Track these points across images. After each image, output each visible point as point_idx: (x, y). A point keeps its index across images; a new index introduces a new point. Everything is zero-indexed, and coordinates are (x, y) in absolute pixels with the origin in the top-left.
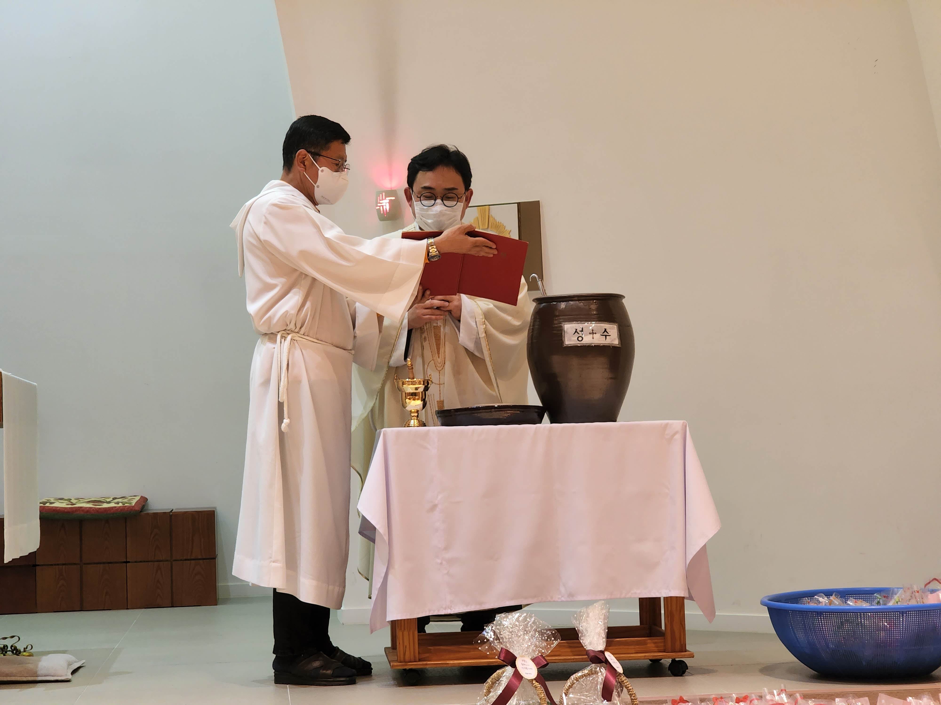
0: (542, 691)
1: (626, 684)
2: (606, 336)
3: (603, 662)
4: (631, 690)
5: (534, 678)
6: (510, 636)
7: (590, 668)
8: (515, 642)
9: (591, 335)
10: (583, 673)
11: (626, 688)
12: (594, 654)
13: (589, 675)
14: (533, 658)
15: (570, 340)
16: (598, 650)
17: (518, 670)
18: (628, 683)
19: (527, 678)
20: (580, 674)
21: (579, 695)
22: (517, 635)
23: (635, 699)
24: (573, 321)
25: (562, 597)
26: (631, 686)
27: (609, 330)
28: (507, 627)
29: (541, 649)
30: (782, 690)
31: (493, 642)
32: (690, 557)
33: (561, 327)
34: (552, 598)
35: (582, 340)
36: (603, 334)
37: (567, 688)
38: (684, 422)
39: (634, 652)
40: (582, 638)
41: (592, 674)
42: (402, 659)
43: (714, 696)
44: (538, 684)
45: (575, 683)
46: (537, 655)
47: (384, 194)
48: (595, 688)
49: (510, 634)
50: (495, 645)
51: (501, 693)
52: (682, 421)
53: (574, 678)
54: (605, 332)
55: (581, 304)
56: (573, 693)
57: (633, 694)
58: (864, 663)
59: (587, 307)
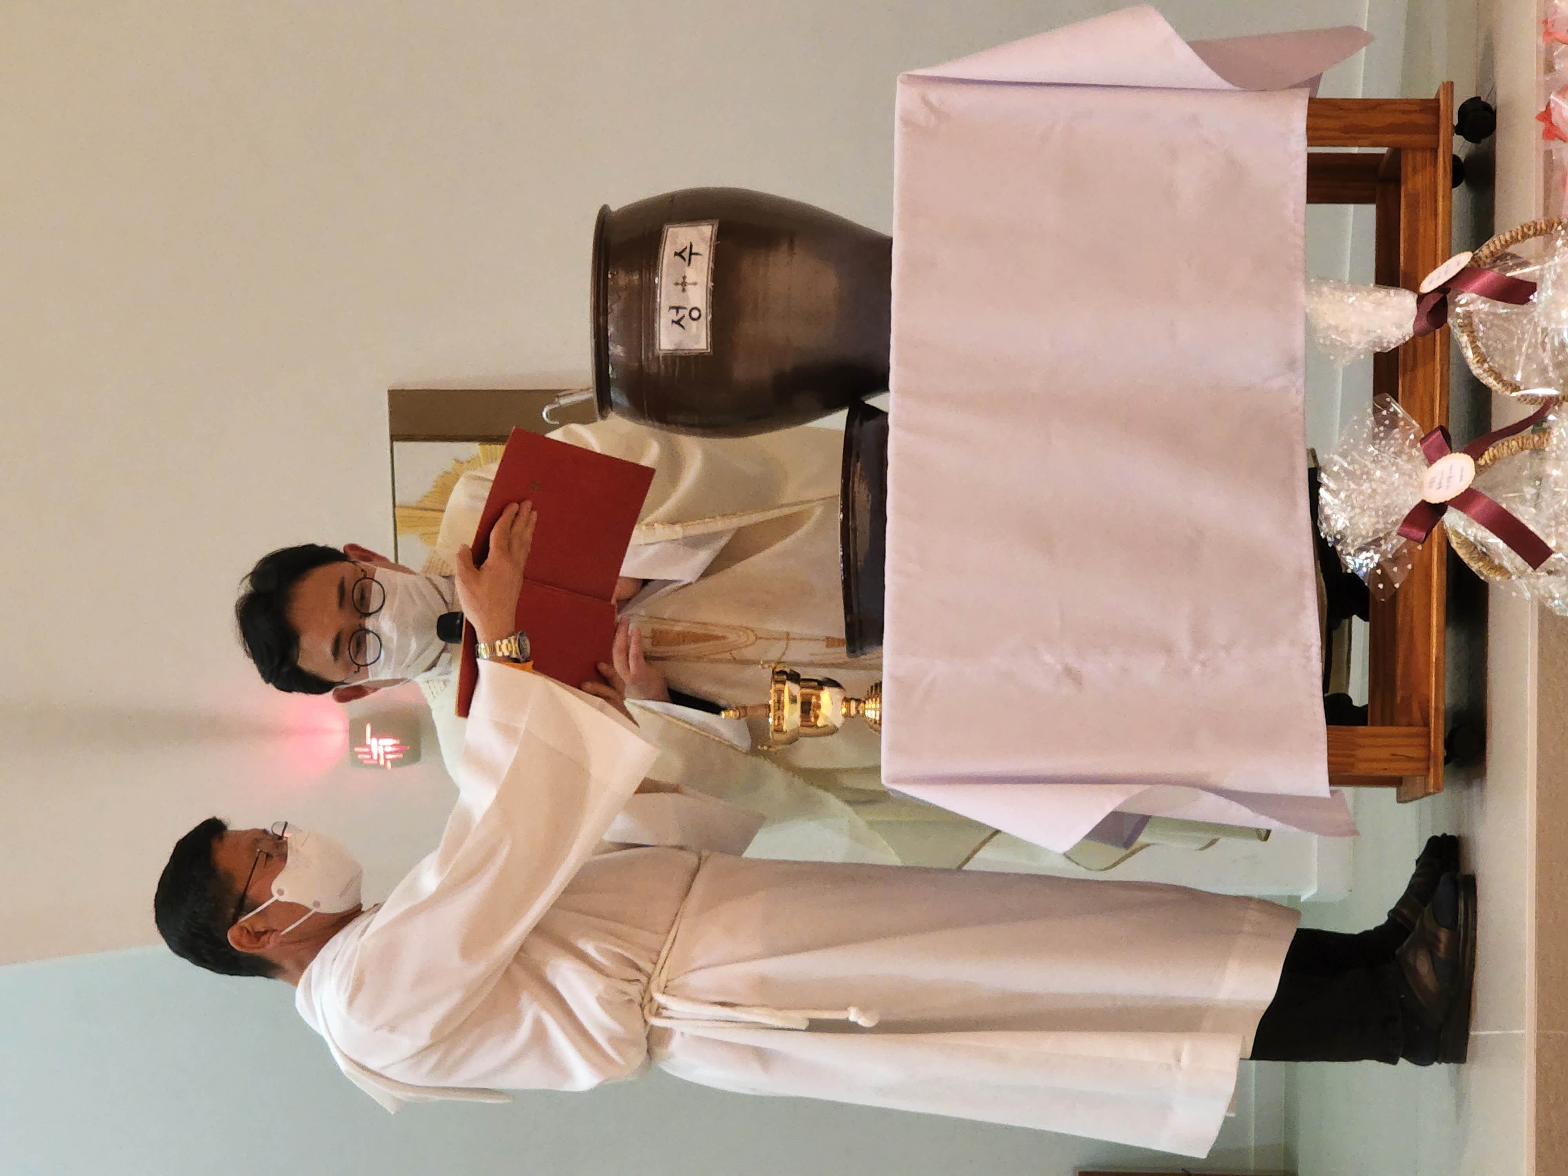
0: (1503, 444)
1: (1501, 246)
2: (691, 254)
3: (1445, 298)
4: (1515, 234)
5: (1472, 462)
6: (1373, 513)
7: (1457, 328)
8: (1387, 502)
9: (688, 288)
10: (1468, 345)
11: (1511, 244)
12: (1425, 318)
13: (1471, 332)
14: (1427, 461)
15: (697, 339)
17: (1452, 499)
18: (1503, 239)
19: (1473, 478)
20: (1469, 354)
21: (1517, 358)
22: (1371, 496)
23: (1535, 227)
24: (654, 328)
26: (1507, 235)
27: (678, 247)
28: (1351, 519)
31: (1383, 554)
32: (1216, 81)
33: (665, 357)
35: (698, 310)
36: (687, 259)
37: (1502, 384)
41: (1471, 324)
42: (1422, 765)
43: (1541, 40)
44: (1487, 452)
45: (1490, 367)
46: (1419, 452)
48: (1504, 319)
49: (1368, 512)
50: (1392, 548)
51: (1505, 541)
52: (899, 84)
53: (1479, 367)
54: (683, 254)
55: (614, 308)
56: (1513, 372)
57: (1524, 231)
59: (623, 295)
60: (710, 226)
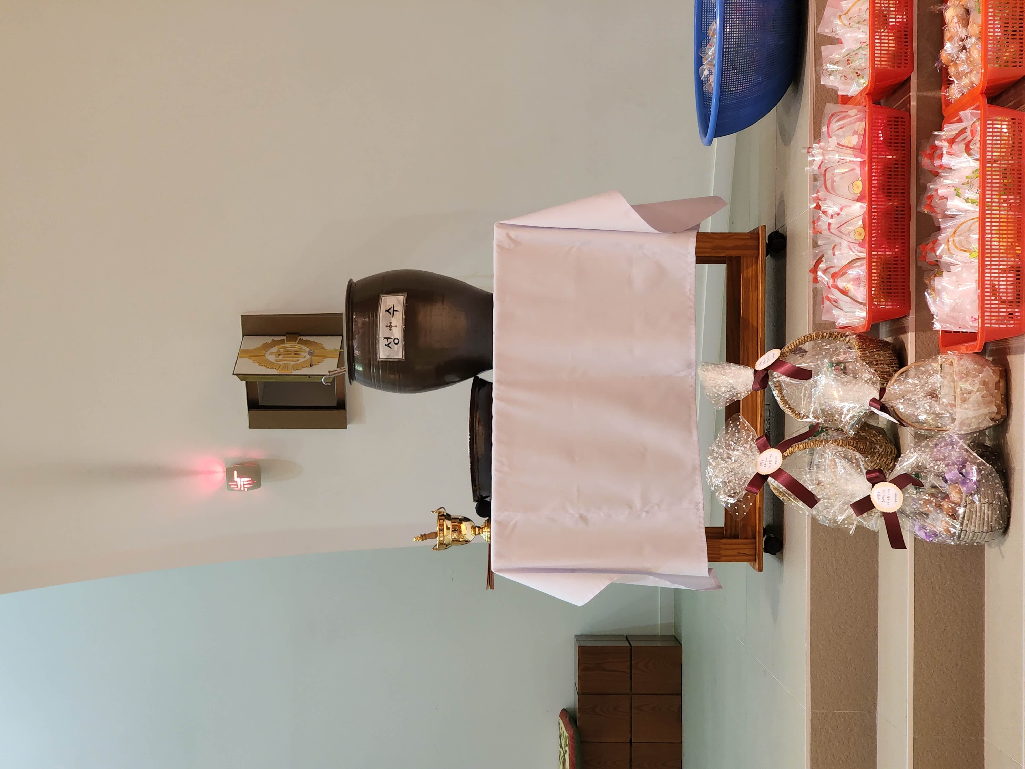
0: (796, 445)
1: (793, 347)
2: (394, 311)
4: (800, 341)
7: (773, 387)
9: (393, 328)
10: (779, 396)
12: (758, 383)
13: (780, 390)
14: (759, 451)
15: (398, 353)
16: (753, 378)
18: (792, 345)
19: (781, 462)
20: (778, 399)
21: (802, 401)
23: (811, 338)
24: (376, 347)
25: (691, 375)
26: (796, 342)
27: (387, 307)
29: (749, 439)
30: (808, 152)
31: (738, 498)
32: (650, 229)
33: (382, 362)
34: (692, 386)
35: (398, 339)
36: (392, 313)
37: (794, 415)
38: (496, 226)
39: (756, 294)
40: (738, 396)
42: (752, 558)
43: (811, 232)
45: (789, 405)
46: (755, 445)
47: (230, 483)
50: (742, 496)
52: (495, 228)
53: (784, 406)
54: (390, 311)
56: (800, 409)
57: (805, 339)
58: (782, 42)
59: (361, 330)
60: (403, 296)
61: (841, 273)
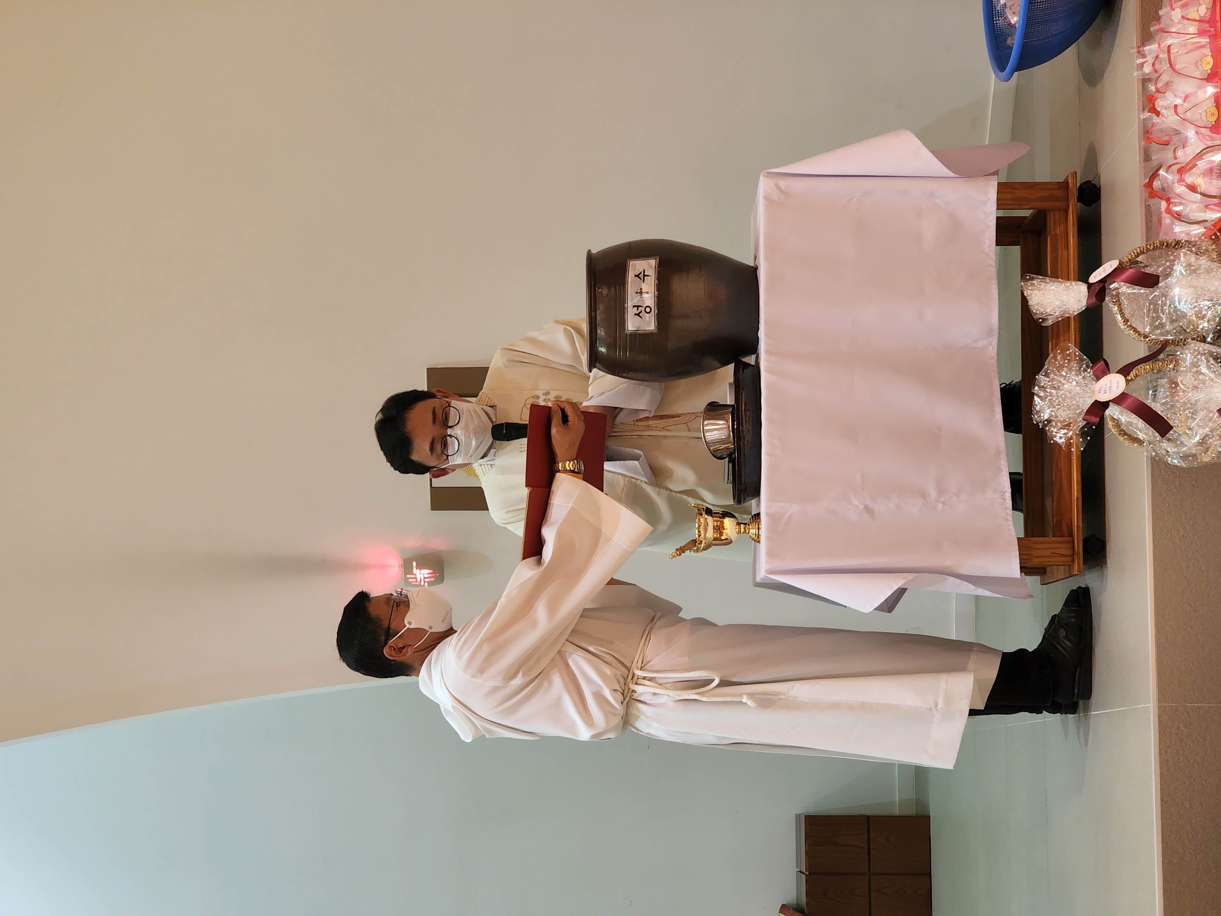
0: (1141, 367)
1: (1133, 256)
2: (644, 276)
3: (1104, 286)
4: (1142, 249)
5: (1123, 378)
6: (1066, 409)
7: (1112, 303)
8: (1074, 402)
9: (644, 295)
10: (1118, 312)
11: (1138, 256)
12: (1094, 297)
13: (1120, 305)
14: (1095, 378)
15: (649, 324)
16: (1087, 293)
17: (1113, 399)
18: (1132, 254)
19: (1125, 386)
20: (1118, 317)
21: (1145, 320)
22: (1064, 399)
23: (1154, 246)
24: (624, 318)
25: (992, 345)
26: (1136, 250)
27: (637, 271)
28: (1052, 413)
29: (1082, 369)
31: (1073, 431)
32: (946, 172)
33: (631, 335)
34: (992, 358)
35: (650, 307)
36: (642, 278)
37: (1137, 334)
38: (763, 175)
39: (1066, 252)
40: (1071, 312)
41: (1119, 301)
42: (1069, 559)
43: (1144, 143)
44: (1132, 372)
46: (1090, 373)
47: (408, 576)
48: (1139, 297)
49: (1062, 408)
50: (1078, 428)
51: (1143, 421)
52: (761, 178)
53: (1124, 325)
54: (640, 276)
55: (601, 307)
57: (1147, 248)
59: (605, 299)
60: (655, 260)
61: (1189, 166)
